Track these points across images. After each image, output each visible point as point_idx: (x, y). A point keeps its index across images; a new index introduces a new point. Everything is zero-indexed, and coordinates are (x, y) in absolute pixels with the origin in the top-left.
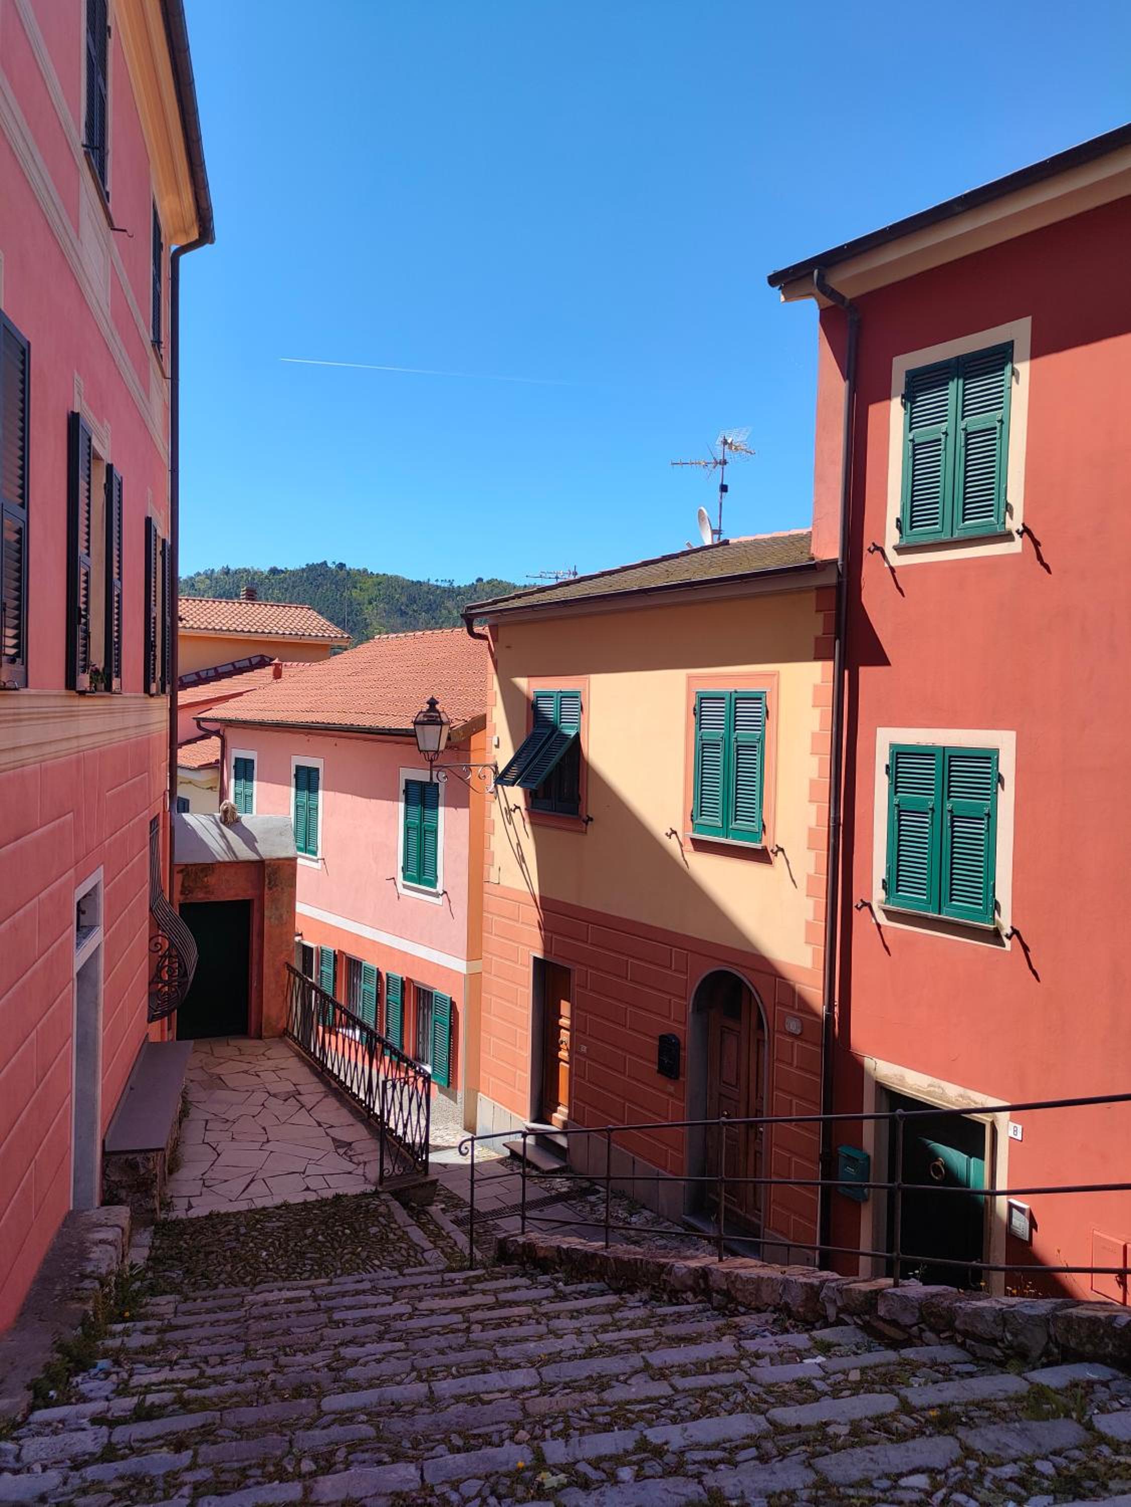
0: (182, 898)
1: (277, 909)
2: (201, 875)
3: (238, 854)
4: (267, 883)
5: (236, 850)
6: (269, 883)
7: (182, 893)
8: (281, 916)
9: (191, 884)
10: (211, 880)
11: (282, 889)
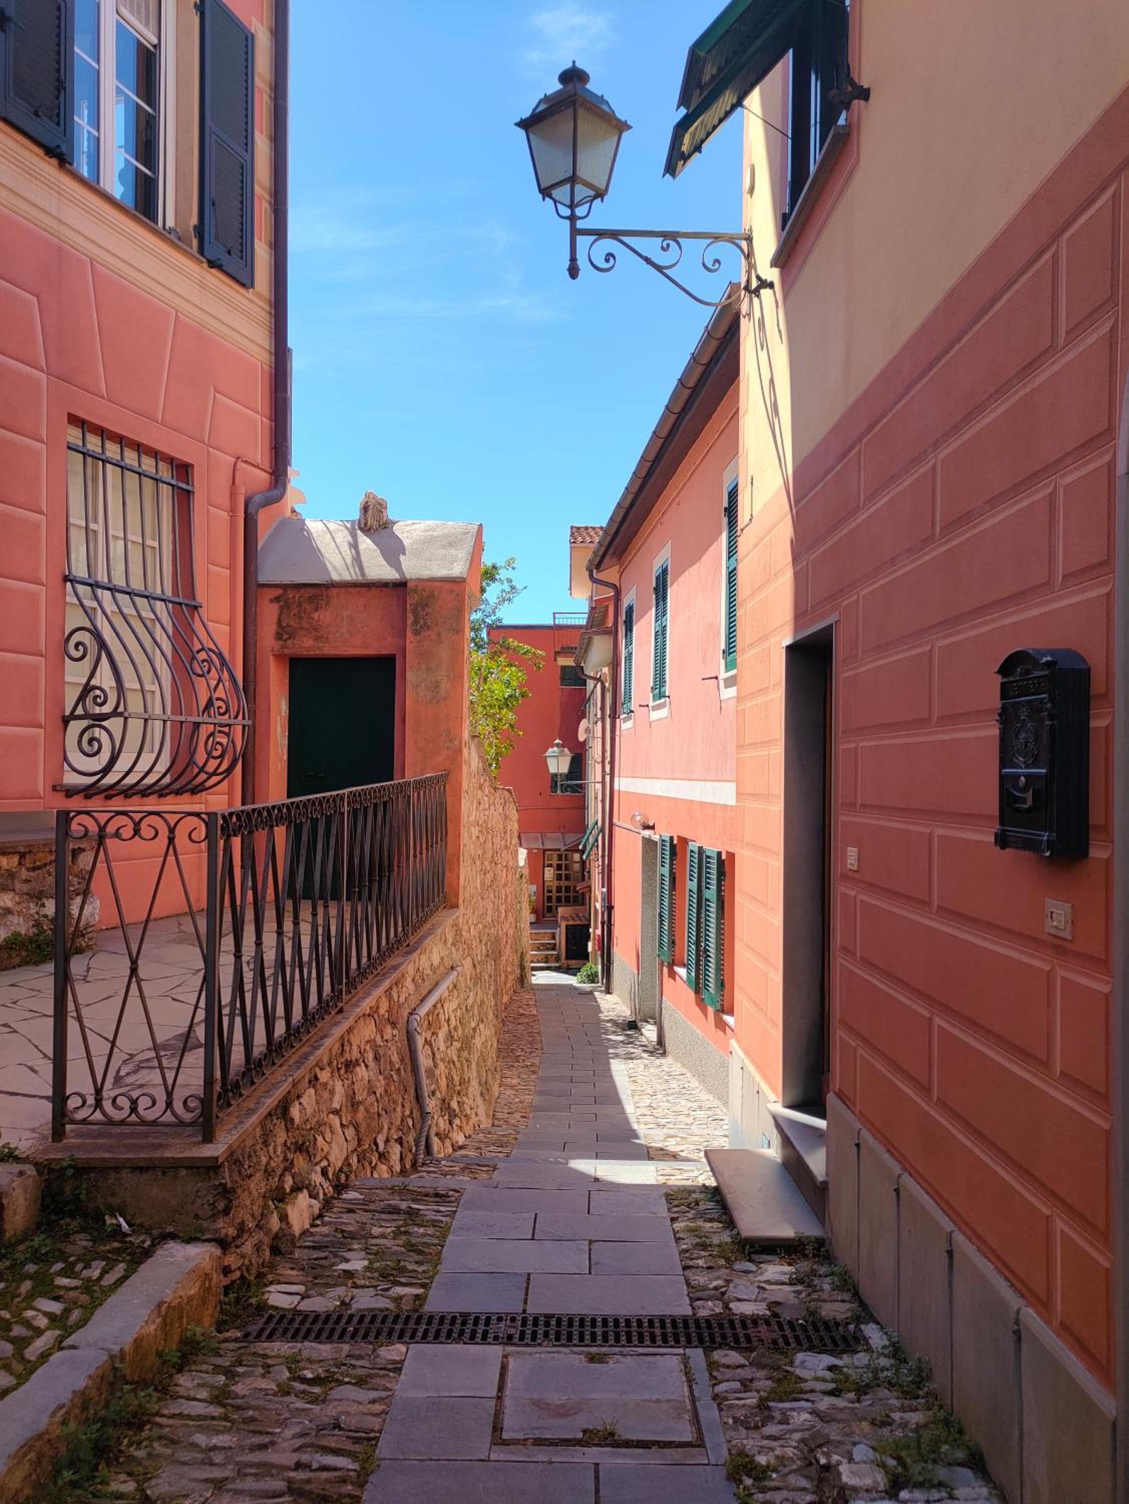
0: (277, 645)
1: (429, 669)
2: (308, 607)
3: (366, 570)
4: (409, 622)
5: (365, 564)
6: (416, 622)
7: (278, 636)
8: (437, 685)
9: (291, 623)
10: (324, 617)
11: (439, 634)
